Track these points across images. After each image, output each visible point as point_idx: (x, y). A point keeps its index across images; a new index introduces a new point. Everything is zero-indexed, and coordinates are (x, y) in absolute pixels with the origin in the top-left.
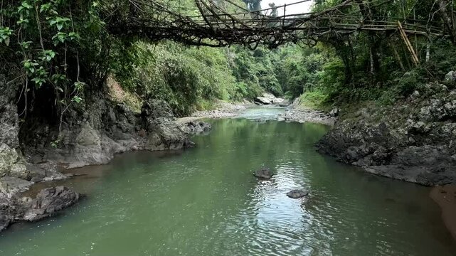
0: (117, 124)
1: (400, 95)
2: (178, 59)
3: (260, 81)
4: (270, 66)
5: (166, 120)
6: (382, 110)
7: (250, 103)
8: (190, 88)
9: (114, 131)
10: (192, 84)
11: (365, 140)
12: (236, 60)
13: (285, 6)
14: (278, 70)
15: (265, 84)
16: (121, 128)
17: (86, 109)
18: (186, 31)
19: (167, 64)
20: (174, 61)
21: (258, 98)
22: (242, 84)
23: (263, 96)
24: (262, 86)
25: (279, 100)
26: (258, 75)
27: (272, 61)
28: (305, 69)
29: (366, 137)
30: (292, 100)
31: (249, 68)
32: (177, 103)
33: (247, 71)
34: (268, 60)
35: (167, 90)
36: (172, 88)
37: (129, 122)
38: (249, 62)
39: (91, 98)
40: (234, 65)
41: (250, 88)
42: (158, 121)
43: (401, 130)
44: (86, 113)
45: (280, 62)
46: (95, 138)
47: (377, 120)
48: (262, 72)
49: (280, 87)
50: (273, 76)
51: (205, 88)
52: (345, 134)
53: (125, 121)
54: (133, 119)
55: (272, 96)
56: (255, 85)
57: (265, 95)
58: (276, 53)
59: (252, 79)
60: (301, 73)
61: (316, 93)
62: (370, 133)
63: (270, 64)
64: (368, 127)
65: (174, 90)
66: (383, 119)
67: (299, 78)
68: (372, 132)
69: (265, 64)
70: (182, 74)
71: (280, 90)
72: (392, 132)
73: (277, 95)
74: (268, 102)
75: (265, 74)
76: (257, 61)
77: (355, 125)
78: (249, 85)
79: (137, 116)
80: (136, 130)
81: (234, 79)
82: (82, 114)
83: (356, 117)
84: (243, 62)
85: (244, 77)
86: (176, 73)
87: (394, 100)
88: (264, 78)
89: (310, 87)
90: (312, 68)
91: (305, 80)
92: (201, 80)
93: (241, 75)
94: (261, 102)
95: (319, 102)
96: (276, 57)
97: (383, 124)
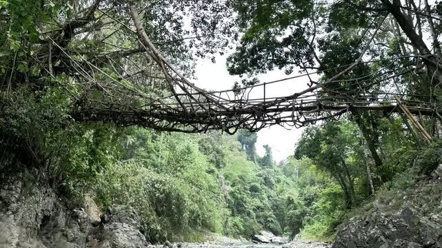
0: (63, 231)
1: (419, 174)
2: (166, 180)
3: (258, 217)
4: (266, 201)
5: (125, 225)
6: (400, 195)
7: (247, 241)
8: (175, 211)
9: (57, 240)
10: (179, 207)
11: (387, 237)
12: (232, 194)
13: (265, 84)
14: (276, 207)
15: (262, 220)
16: (66, 236)
17: (18, 200)
18: (156, 116)
19: (153, 186)
20: (161, 182)
21: (256, 236)
22: (237, 219)
23: (260, 234)
24: (260, 222)
25: (278, 239)
26: (254, 210)
27: (268, 197)
28: (303, 203)
29: (387, 233)
30: (292, 237)
31: (245, 202)
32: (159, 228)
33: (243, 206)
34: (265, 196)
35: (149, 213)
36: (156, 211)
37: (81, 230)
38: (245, 196)
39: (31, 189)
40: (229, 197)
41: (247, 224)
42: (115, 226)
43: (435, 217)
44: (15, 206)
45: (277, 198)
46: (12, 235)
47: (397, 207)
48: (258, 207)
49: (278, 224)
50: (270, 213)
51: (192, 212)
52: (355, 235)
53: (76, 229)
54: (88, 227)
55: (271, 235)
56: (252, 220)
57: (264, 232)
58: (272, 189)
59: (249, 214)
60: (298, 207)
61: (317, 225)
62: (391, 226)
63: (267, 199)
64: (386, 217)
65: (159, 214)
66: (405, 204)
67: (297, 212)
68: (393, 223)
69: (262, 199)
70: (168, 195)
71: (279, 228)
72: (423, 220)
73: (276, 233)
74: (267, 241)
75: (262, 210)
76: (253, 196)
77: (367, 220)
78: (246, 220)
79: (94, 224)
80: (87, 241)
81: (229, 213)
82: (9, 205)
83: (367, 210)
84: (239, 196)
85: (240, 212)
86: (161, 194)
87: (413, 181)
88: (261, 213)
89: (308, 221)
90: (309, 201)
91: (303, 214)
92: (189, 204)
93: (238, 211)
94: (260, 241)
95: (321, 234)
96: (272, 193)
97: (407, 210)
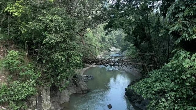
3: (110, 42)
4: (114, 36)
7: (106, 51)
21: (109, 49)
23: (111, 48)
24: (111, 44)
25: (117, 49)
26: (109, 40)
27: (115, 34)
33: (105, 39)
34: (113, 34)
41: (106, 46)
45: (118, 34)
48: (111, 39)
49: (118, 44)
50: (115, 40)
55: (115, 48)
56: (108, 44)
59: (107, 42)
71: (118, 46)
74: (113, 50)
78: (106, 44)
85: (104, 42)
88: (112, 41)
93: (102, 41)
94: (111, 51)
